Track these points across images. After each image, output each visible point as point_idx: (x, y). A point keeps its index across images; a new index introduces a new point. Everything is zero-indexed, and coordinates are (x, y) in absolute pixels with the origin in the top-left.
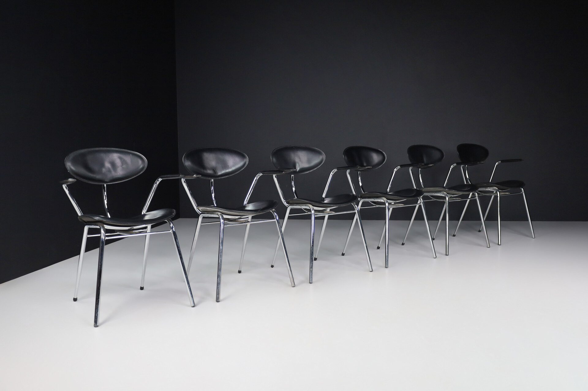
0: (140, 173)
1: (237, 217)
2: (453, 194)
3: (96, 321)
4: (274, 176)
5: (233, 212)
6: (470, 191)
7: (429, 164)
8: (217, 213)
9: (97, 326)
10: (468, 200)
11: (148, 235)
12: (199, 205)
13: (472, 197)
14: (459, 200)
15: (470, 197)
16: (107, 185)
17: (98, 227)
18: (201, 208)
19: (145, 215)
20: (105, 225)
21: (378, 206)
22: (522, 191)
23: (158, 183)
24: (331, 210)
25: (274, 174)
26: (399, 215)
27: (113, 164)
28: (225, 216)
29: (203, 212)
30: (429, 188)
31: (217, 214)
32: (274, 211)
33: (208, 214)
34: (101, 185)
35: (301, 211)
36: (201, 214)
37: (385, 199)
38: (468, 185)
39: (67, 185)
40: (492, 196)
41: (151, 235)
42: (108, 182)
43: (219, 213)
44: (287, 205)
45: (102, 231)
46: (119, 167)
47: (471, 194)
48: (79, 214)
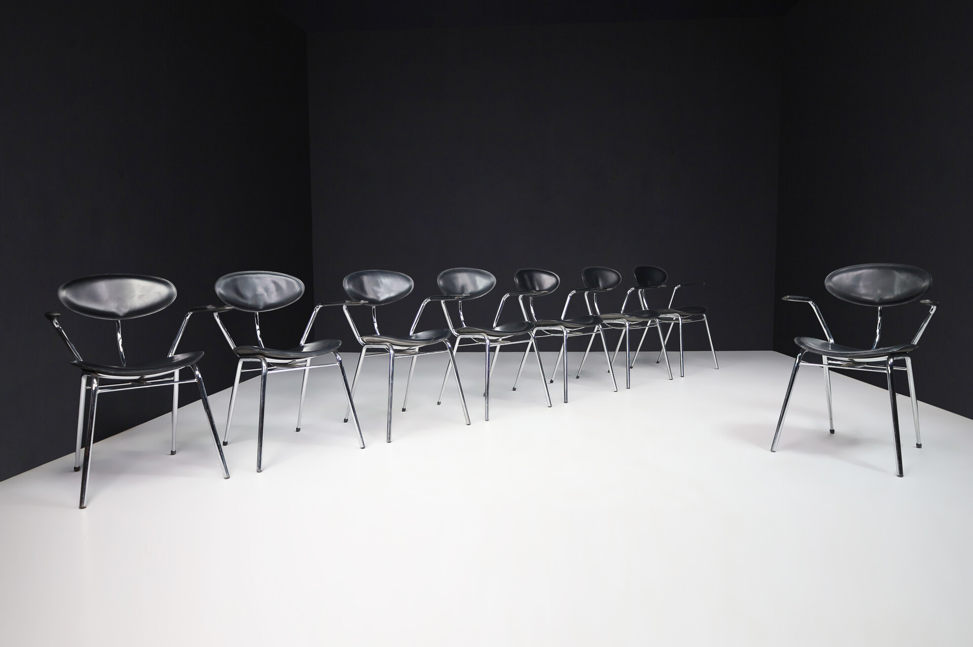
0: (297, 300)
1: (406, 348)
2: (632, 322)
3: (259, 466)
4: (442, 302)
5: (404, 341)
6: (649, 317)
7: (607, 288)
8: (385, 343)
9: (261, 471)
10: (647, 328)
11: (307, 369)
12: (362, 335)
13: (650, 325)
14: (638, 327)
15: (648, 325)
16: (259, 313)
17: (258, 360)
18: (365, 339)
19: (303, 347)
20: (266, 359)
21: (552, 335)
22: (704, 318)
23: (317, 310)
24: (503, 340)
25: (443, 299)
26: (577, 345)
27: (267, 290)
28: (396, 347)
29: (367, 343)
30: (607, 315)
31: (386, 345)
32: (447, 341)
33: (374, 344)
34: (254, 313)
35: (469, 341)
36: (364, 345)
37: (563, 327)
38: (646, 311)
39: (218, 314)
40: (671, 323)
41: (310, 369)
42: (261, 310)
43: (388, 344)
44: (457, 334)
45: (264, 365)
46: (273, 293)
47: (650, 321)
48: (232, 346)
